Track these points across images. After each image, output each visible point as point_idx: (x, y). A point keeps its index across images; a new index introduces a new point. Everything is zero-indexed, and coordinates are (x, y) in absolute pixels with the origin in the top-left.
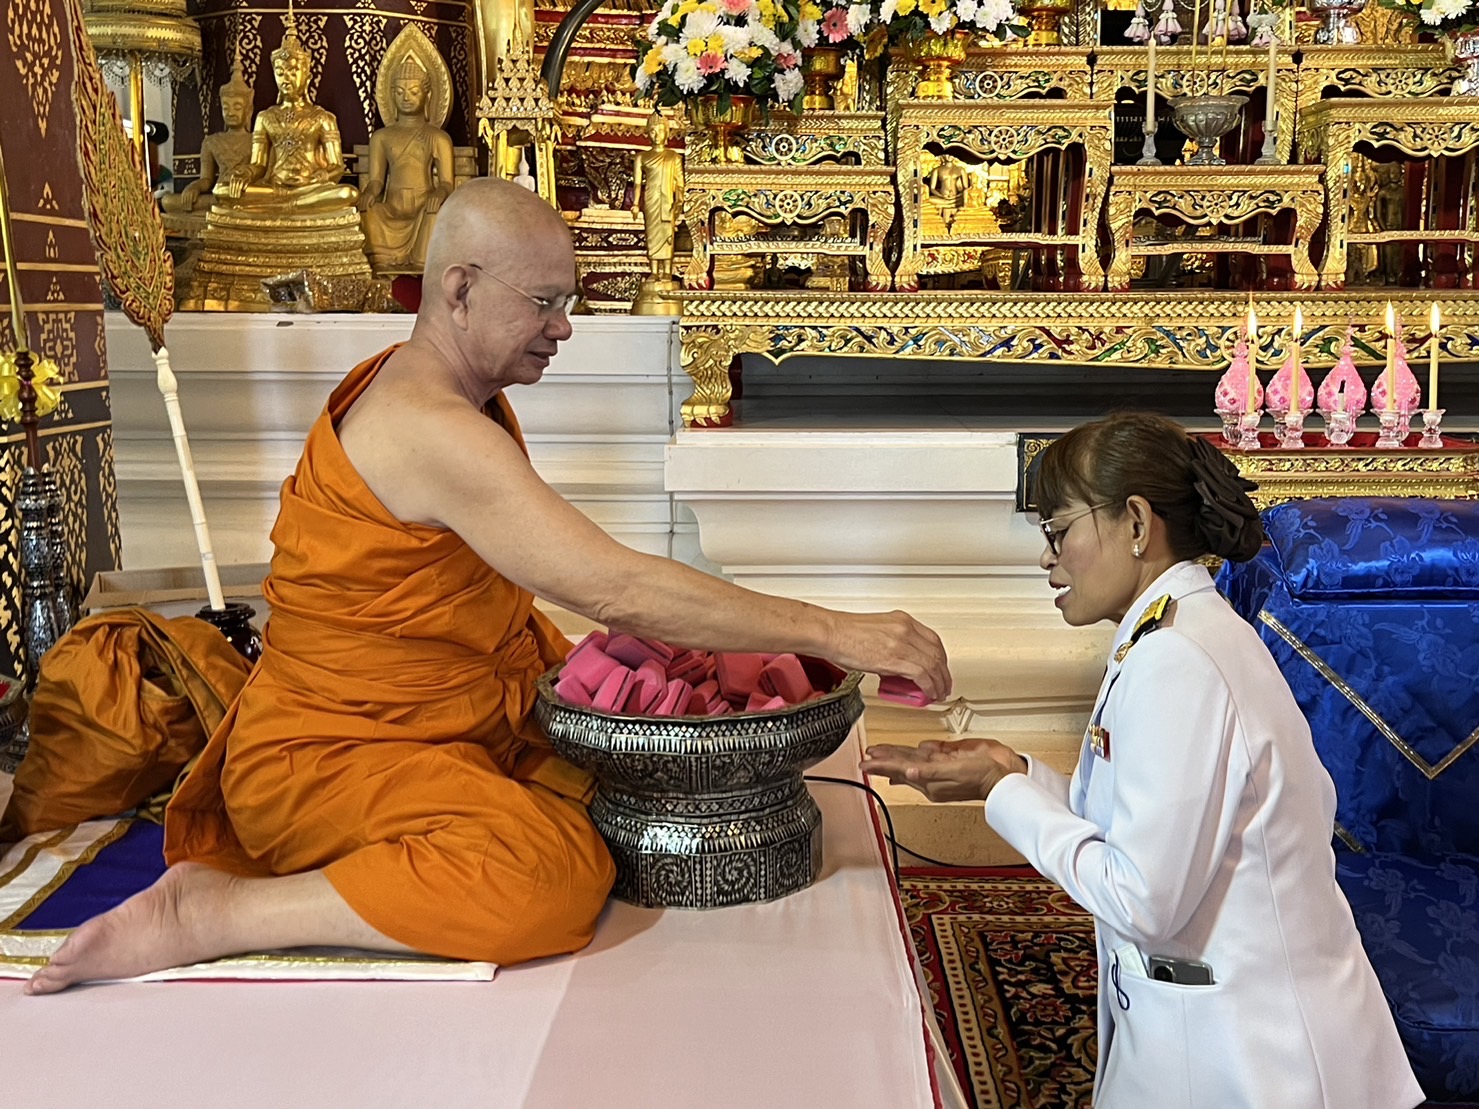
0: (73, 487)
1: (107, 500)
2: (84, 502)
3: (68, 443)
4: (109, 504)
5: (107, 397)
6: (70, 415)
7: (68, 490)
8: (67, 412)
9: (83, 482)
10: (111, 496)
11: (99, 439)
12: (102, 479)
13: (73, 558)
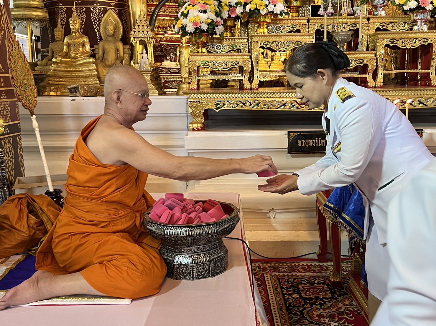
3: (8, 140)
6: (9, 132)
7: (8, 154)
9: (13, 151)
10: (21, 154)
11: (17, 138)
12: (18, 150)
13: (10, 173)
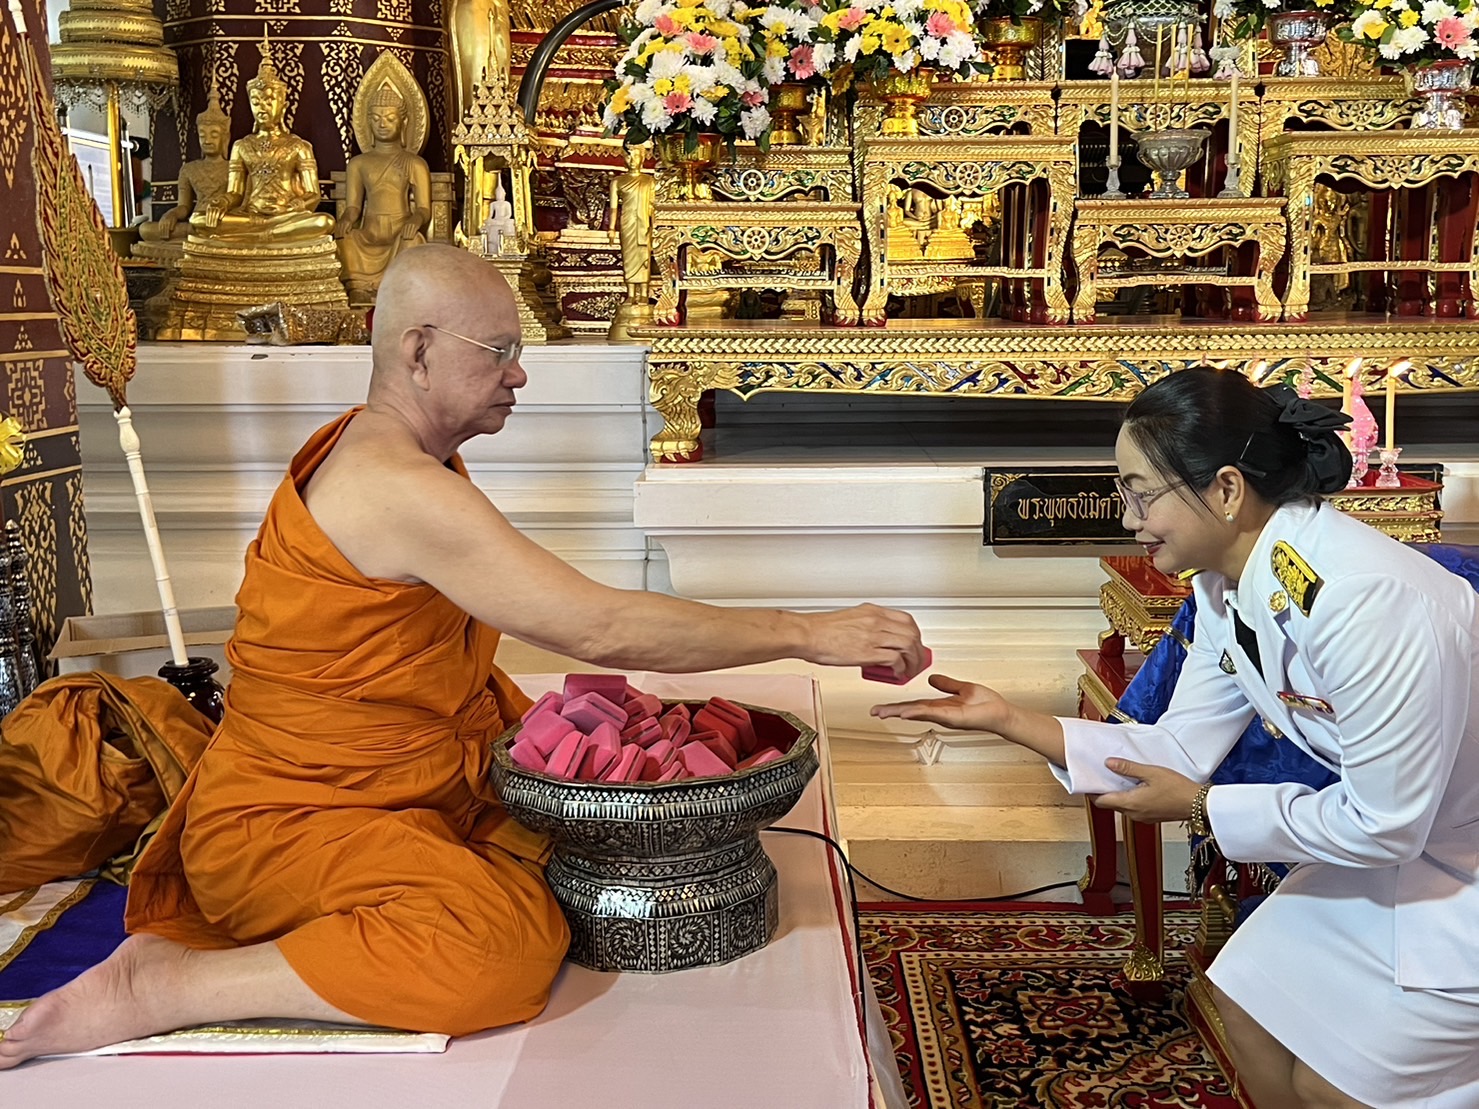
0: (42, 533)
1: (77, 545)
2: (54, 547)
3: (37, 490)
4: (80, 548)
5: (77, 442)
6: (39, 462)
7: (37, 537)
8: (35, 459)
9: (52, 528)
10: (81, 540)
11: (69, 484)
12: (72, 524)
13: (43, 603)
